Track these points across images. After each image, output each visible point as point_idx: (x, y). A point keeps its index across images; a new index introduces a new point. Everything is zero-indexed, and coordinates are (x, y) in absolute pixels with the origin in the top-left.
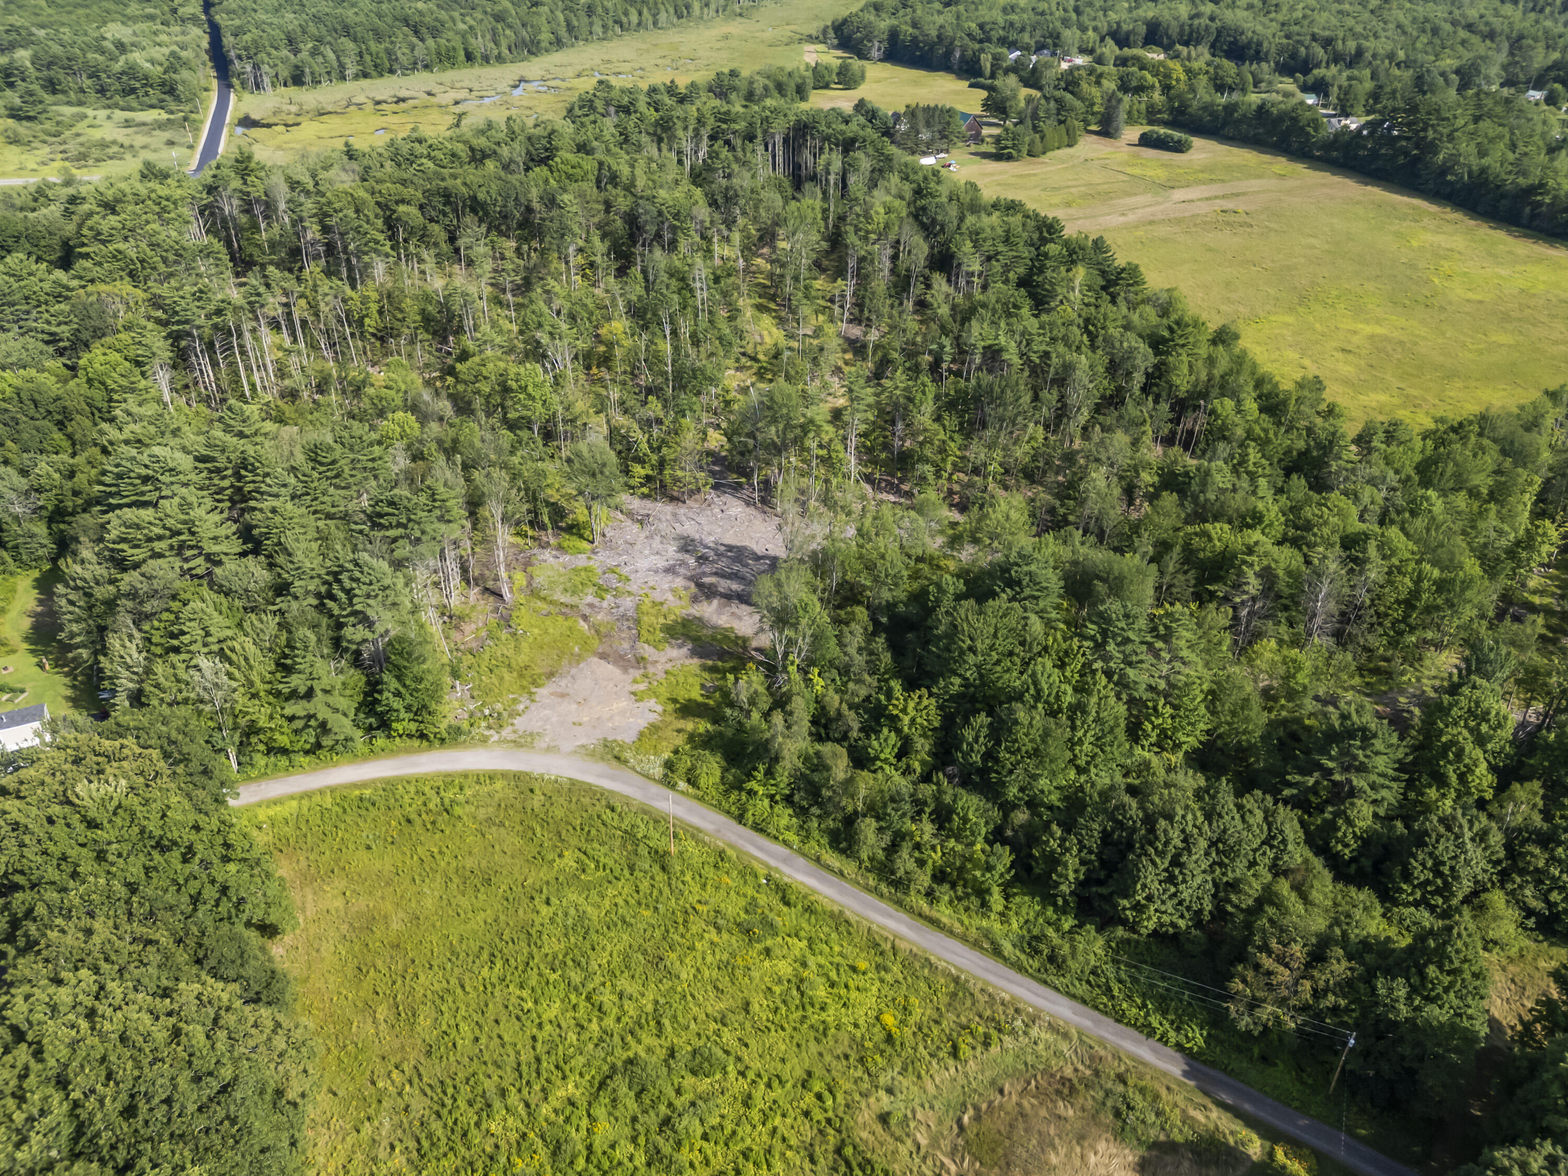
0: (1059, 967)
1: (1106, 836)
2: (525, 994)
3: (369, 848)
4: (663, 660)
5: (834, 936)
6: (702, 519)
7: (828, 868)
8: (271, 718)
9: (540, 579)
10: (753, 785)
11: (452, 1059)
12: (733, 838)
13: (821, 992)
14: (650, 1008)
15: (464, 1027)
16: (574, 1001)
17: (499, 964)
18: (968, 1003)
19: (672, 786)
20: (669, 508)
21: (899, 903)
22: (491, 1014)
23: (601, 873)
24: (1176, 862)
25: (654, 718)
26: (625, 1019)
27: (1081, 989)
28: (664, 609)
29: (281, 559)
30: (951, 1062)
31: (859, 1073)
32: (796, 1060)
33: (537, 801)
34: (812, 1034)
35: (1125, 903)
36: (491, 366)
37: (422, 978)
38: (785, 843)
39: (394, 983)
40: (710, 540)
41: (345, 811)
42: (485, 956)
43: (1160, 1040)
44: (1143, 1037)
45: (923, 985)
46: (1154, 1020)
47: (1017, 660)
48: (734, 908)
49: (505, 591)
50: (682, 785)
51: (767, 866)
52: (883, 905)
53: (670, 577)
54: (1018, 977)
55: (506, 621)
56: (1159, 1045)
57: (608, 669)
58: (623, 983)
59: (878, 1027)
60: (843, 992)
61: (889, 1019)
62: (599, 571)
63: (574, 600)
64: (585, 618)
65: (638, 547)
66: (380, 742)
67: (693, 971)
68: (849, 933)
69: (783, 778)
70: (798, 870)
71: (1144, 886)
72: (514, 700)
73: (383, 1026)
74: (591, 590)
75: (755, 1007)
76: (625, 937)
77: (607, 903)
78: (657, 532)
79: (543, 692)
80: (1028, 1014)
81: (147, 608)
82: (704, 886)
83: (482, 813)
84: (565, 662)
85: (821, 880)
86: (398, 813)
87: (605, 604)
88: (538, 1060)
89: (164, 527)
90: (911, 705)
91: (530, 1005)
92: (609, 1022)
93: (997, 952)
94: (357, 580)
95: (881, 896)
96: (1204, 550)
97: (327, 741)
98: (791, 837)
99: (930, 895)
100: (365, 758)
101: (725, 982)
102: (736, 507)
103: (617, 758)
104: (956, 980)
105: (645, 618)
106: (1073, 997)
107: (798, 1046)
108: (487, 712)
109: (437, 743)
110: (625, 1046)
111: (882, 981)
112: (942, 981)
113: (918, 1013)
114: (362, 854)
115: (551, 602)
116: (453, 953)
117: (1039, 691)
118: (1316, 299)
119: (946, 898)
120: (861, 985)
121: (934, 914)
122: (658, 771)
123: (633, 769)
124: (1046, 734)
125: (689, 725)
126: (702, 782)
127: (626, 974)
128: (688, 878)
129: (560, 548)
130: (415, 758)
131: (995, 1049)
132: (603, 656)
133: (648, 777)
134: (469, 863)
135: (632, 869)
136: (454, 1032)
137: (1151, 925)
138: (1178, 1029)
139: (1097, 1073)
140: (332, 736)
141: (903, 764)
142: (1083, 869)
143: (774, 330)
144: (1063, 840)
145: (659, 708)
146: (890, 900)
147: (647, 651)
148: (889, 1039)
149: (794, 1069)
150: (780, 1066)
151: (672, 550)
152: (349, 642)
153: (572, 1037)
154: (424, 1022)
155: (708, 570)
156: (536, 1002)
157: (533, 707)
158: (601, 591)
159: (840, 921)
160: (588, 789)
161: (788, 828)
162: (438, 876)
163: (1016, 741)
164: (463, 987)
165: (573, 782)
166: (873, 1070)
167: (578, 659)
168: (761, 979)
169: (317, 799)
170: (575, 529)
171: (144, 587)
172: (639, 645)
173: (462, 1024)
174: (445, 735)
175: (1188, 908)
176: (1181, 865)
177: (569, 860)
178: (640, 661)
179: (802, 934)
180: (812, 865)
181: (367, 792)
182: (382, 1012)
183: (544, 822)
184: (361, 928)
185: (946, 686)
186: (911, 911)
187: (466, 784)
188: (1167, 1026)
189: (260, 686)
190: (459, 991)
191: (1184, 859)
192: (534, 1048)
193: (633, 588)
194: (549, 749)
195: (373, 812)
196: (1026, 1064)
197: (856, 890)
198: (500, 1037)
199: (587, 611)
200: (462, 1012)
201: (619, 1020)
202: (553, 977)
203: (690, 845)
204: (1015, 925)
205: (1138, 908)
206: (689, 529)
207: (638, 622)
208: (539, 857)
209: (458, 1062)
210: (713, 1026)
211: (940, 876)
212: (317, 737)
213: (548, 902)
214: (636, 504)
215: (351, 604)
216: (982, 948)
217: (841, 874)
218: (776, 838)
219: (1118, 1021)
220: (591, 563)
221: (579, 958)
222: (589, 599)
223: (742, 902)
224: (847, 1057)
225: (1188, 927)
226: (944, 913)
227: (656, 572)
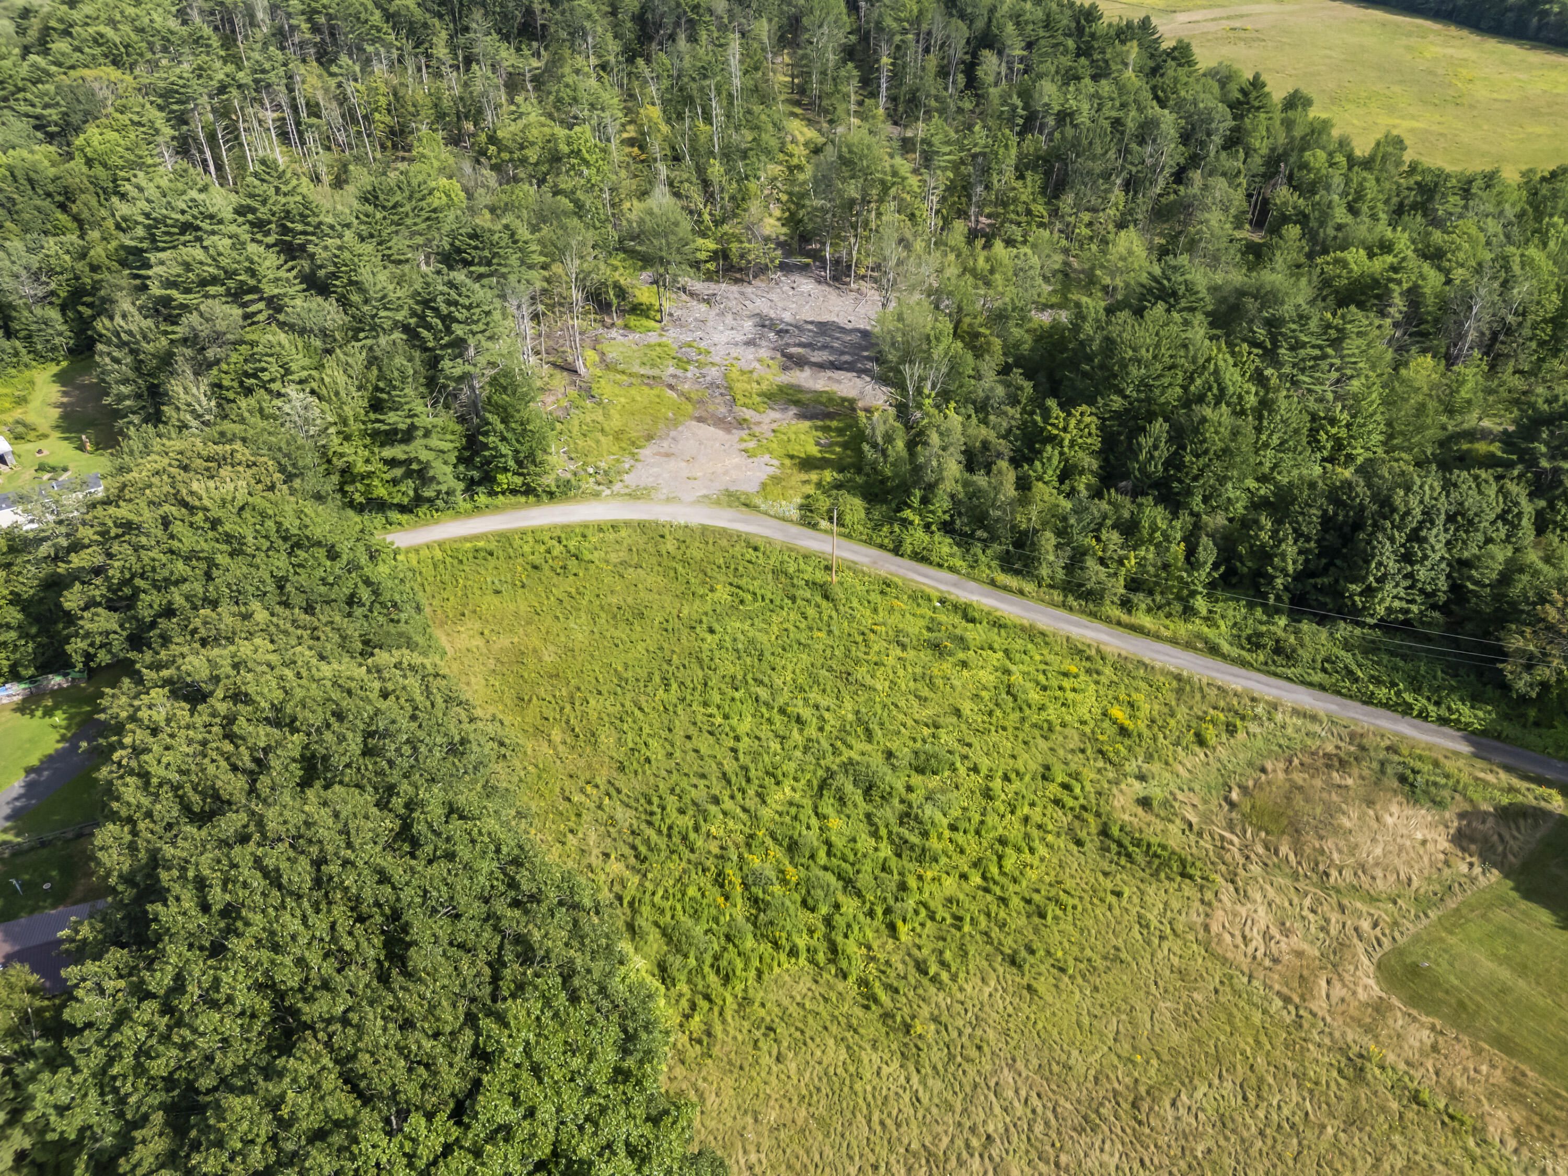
0: (1288, 658)
1: (1326, 520)
2: (712, 710)
3: (497, 592)
4: (767, 420)
5: (1030, 646)
6: (773, 296)
7: (1005, 588)
8: (367, 461)
9: (613, 354)
10: (907, 514)
11: (648, 772)
12: (893, 569)
13: (1034, 696)
14: (851, 717)
15: (654, 743)
16: (767, 716)
17: (674, 686)
18: (1198, 696)
19: (814, 526)
20: (735, 288)
21: (1093, 615)
22: (679, 733)
23: (759, 603)
24: (1415, 536)
25: (771, 471)
26: (828, 728)
27: (1318, 677)
28: (755, 376)
29: (355, 298)
30: (1197, 749)
31: (1101, 764)
32: (1026, 756)
33: (670, 545)
34: (1037, 732)
35: (1355, 588)
36: (535, 132)
37: (592, 702)
38: (951, 569)
39: (562, 709)
40: (787, 317)
41: (461, 562)
42: (657, 679)
43: (1419, 715)
44: (1399, 716)
45: (1143, 685)
46: (1408, 697)
47: (1180, 375)
48: (915, 627)
49: (580, 365)
50: (824, 524)
51: (938, 590)
52: (1074, 618)
53: (752, 349)
54: (1243, 672)
55: (588, 392)
56: (1418, 722)
57: (708, 431)
58: (814, 696)
59: (1106, 724)
60: (1059, 693)
61: (1117, 712)
62: (675, 347)
63: (655, 372)
64: (671, 387)
65: (710, 324)
66: (482, 499)
67: (887, 683)
68: (1047, 643)
69: (941, 505)
70: (972, 592)
71: (1380, 564)
72: (618, 461)
73: (561, 748)
74: (671, 362)
75: (966, 712)
76: (804, 656)
77: (775, 628)
78: (728, 309)
79: (646, 452)
80: (1267, 702)
81: (210, 354)
82: (875, 610)
83: (614, 558)
84: (661, 425)
85: (1002, 600)
86: (520, 560)
87: (689, 374)
88: (745, 769)
89: (218, 267)
90: (1073, 422)
91: (719, 720)
92: (812, 731)
93: (1213, 650)
94: (456, 304)
95: (1071, 609)
96: (1339, 276)
97: (428, 493)
98: (958, 563)
99: (1126, 604)
100: (468, 514)
101: (925, 692)
102: (806, 285)
103: (746, 505)
104: (1178, 678)
105: (738, 385)
106: (1311, 684)
107: (1025, 743)
108: (591, 471)
109: (545, 498)
110: (836, 752)
111: (1097, 683)
112: (1162, 679)
113: (1145, 708)
114: (490, 598)
115: (630, 375)
116: (621, 679)
117: (1222, 390)
118: (1348, 100)
119: (1143, 606)
120: (1076, 686)
121: (1133, 620)
122: (795, 514)
123: (766, 513)
124: (1235, 433)
125: (814, 476)
126: (848, 519)
127: (815, 688)
128: (855, 604)
129: (626, 327)
130: (524, 513)
131: (1241, 735)
132: (700, 420)
133: (784, 519)
134: (614, 600)
135: (793, 599)
136: (644, 750)
137: (1381, 610)
138: (1437, 704)
139: (1363, 748)
140: (434, 486)
141: (1066, 487)
142: (1301, 559)
143: (805, 130)
144: (1275, 533)
145: (776, 463)
146: (1083, 612)
147: (748, 414)
148: (1123, 731)
149: (1030, 762)
150: (1011, 761)
151: (748, 325)
152: (447, 378)
153: (775, 746)
154: (607, 739)
155: (791, 341)
156: (726, 717)
157: (639, 465)
158: (682, 363)
159: (1032, 634)
160: (724, 532)
161: (952, 555)
162: (583, 614)
163: (1205, 441)
164: (640, 709)
165: (704, 529)
166: (1115, 759)
167: (674, 423)
168: (963, 686)
169: (425, 553)
170: (638, 310)
171: (205, 330)
172: (736, 409)
173: (650, 741)
174: (554, 489)
175: (1422, 591)
176: (1422, 541)
177: (723, 593)
178: (742, 423)
179: (996, 646)
180: (989, 588)
181: (481, 544)
182: (557, 735)
183: (686, 562)
184: (511, 663)
185: (1106, 405)
186: (1108, 620)
187: (589, 533)
188: (1424, 701)
189: (354, 427)
190: (637, 712)
191: (1423, 533)
192: (737, 759)
193: (717, 359)
194: (668, 500)
195: (492, 562)
196: (1280, 746)
197: (1042, 607)
198: (696, 751)
199: (672, 381)
200: (647, 730)
201: (821, 729)
202: (737, 695)
203: (849, 577)
204: (1223, 627)
205: (1369, 592)
206: (761, 305)
207: (730, 388)
208: (688, 594)
209: (656, 776)
210: (926, 731)
211: (1134, 585)
212: (416, 490)
213: (711, 631)
214: (698, 286)
215: (448, 330)
216: (1195, 649)
217: (1021, 592)
218: (940, 566)
219: (1365, 703)
220: (664, 339)
221: (761, 677)
222: (671, 370)
223: (922, 623)
224: (1083, 751)
225: (1421, 612)
226: (1147, 621)
227: (736, 344)
